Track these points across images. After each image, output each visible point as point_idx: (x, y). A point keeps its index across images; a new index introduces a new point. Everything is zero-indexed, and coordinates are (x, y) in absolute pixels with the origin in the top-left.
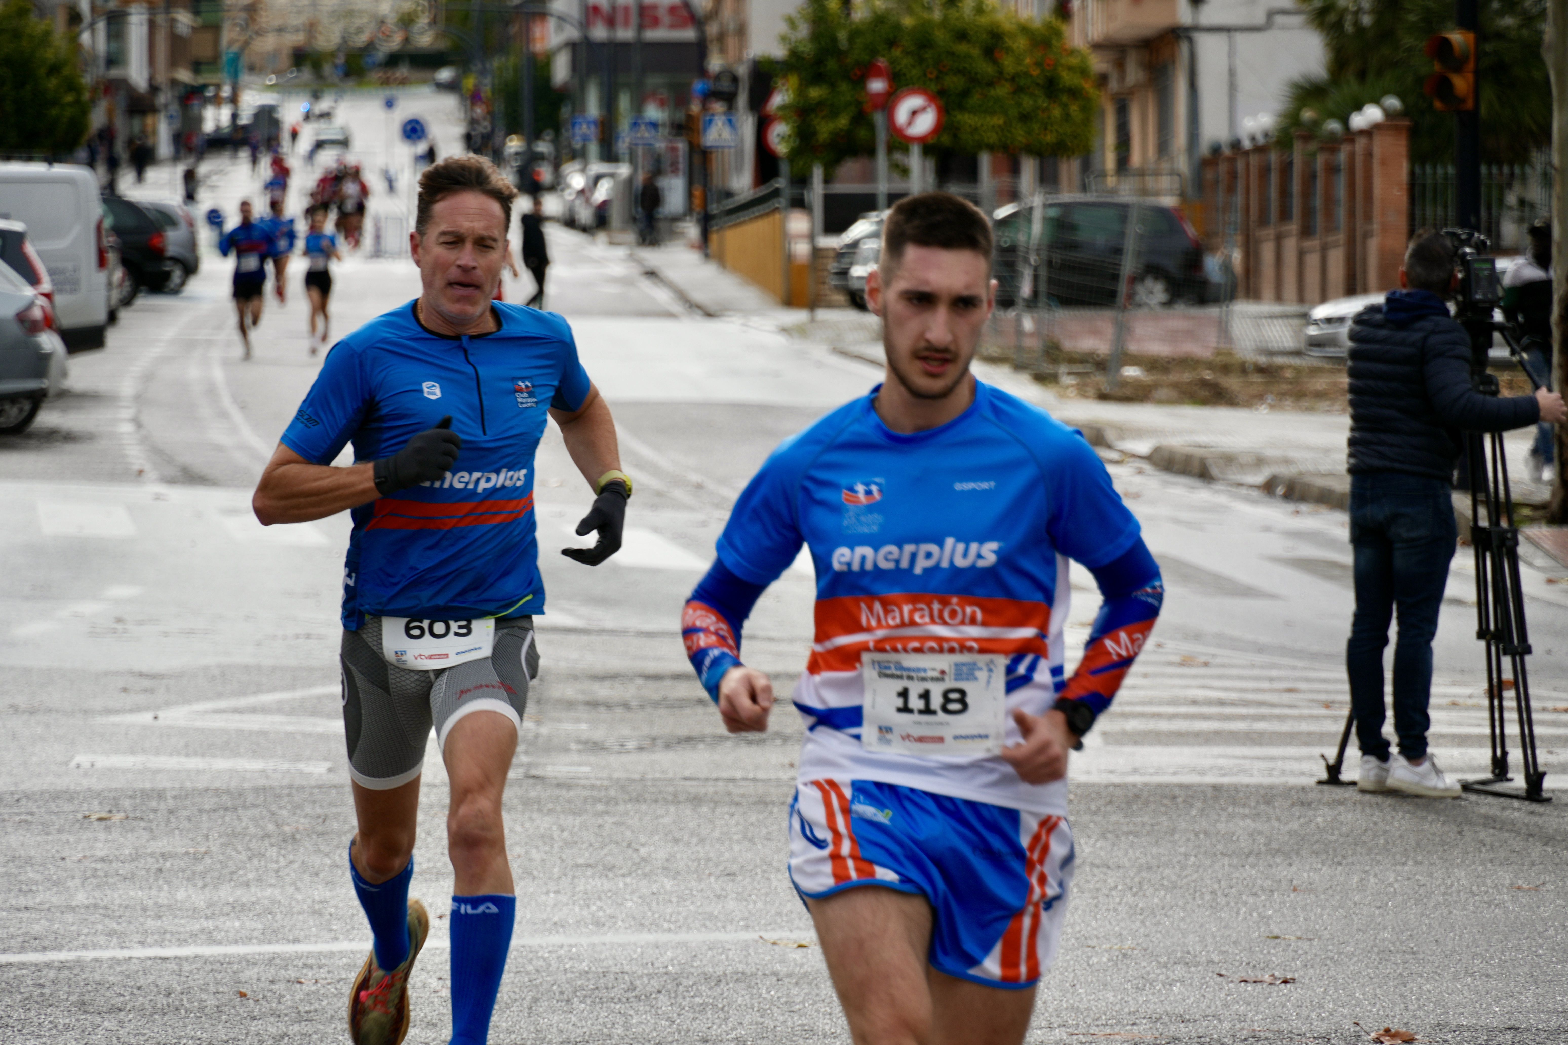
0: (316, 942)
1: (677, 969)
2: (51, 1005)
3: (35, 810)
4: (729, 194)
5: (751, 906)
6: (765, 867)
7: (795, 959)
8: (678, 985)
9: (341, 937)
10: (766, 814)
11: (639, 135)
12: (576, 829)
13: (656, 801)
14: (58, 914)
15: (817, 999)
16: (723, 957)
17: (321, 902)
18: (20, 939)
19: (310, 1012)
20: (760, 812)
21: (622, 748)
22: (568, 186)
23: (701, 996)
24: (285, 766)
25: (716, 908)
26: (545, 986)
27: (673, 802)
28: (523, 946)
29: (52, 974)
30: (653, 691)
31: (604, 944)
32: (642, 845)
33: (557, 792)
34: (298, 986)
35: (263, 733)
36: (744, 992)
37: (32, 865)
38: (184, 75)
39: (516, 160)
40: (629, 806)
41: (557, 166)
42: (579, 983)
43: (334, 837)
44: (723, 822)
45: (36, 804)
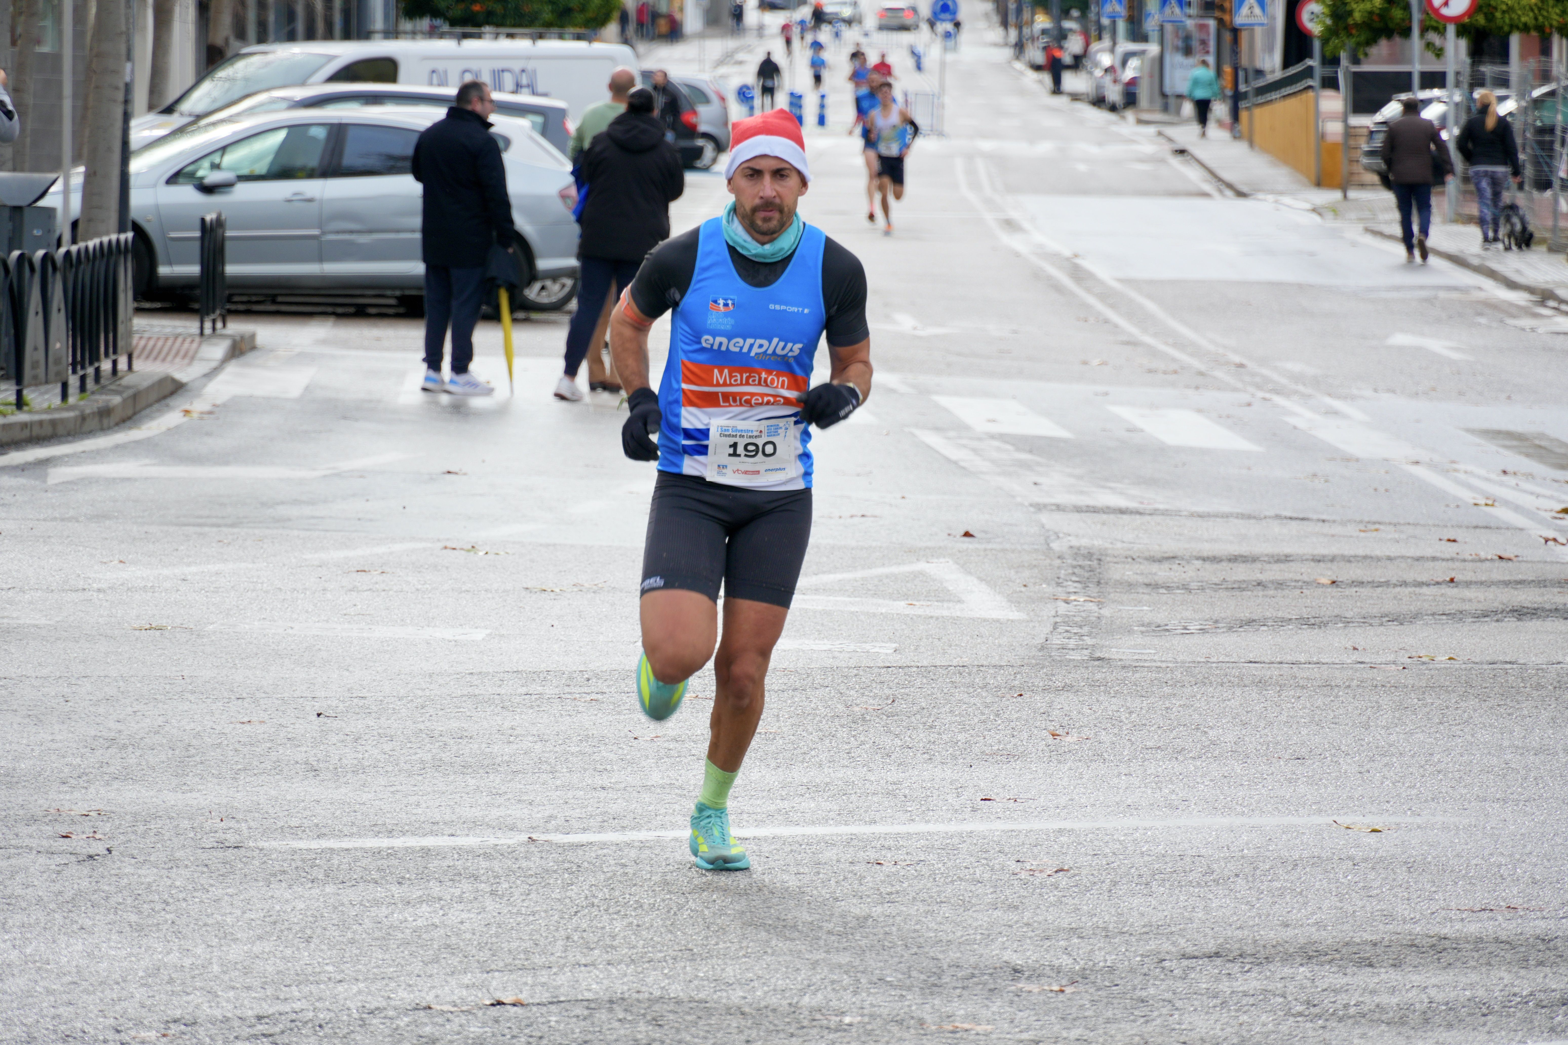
0: (892, 823)
1: (1253, 852)
2: (635, 885)
3: (605, 690)
4: (1259, 73)
5: (1322, 790)
6: (1333, 751)
7: (1369, 844)
8: (1255, 869)
9: (917, 818)
10: (1332, 698)
11: (1169, 13)
12: (1144, 712)
13: (1222, 684)
14: (635, 794)
15: (1395, 883)
16: (1298, 841)
17: (895, 784)
18: (599, 819)
19: (891, 893)
20: (1326, 696)
21: (1186, 631)
22: (1096, 65)
23: (1278, 879)
24: (852, 646)
25: (1287, 792)
26: (1123, 869)
27: (1238, 685)
28: (1098, 829)
29: (633, 854)
30: (1212, 573)
31: (1180, 828)
32: (1212, 728)
33: (1123, 673)
34: (878, 867)
35: (828, 613)
36: (1320, 877)
37: (605, 744)
41: (1086, 42)
42: (1157, 866)
43: (904, 718)
44: (1289, 705)
45: (606, 683)
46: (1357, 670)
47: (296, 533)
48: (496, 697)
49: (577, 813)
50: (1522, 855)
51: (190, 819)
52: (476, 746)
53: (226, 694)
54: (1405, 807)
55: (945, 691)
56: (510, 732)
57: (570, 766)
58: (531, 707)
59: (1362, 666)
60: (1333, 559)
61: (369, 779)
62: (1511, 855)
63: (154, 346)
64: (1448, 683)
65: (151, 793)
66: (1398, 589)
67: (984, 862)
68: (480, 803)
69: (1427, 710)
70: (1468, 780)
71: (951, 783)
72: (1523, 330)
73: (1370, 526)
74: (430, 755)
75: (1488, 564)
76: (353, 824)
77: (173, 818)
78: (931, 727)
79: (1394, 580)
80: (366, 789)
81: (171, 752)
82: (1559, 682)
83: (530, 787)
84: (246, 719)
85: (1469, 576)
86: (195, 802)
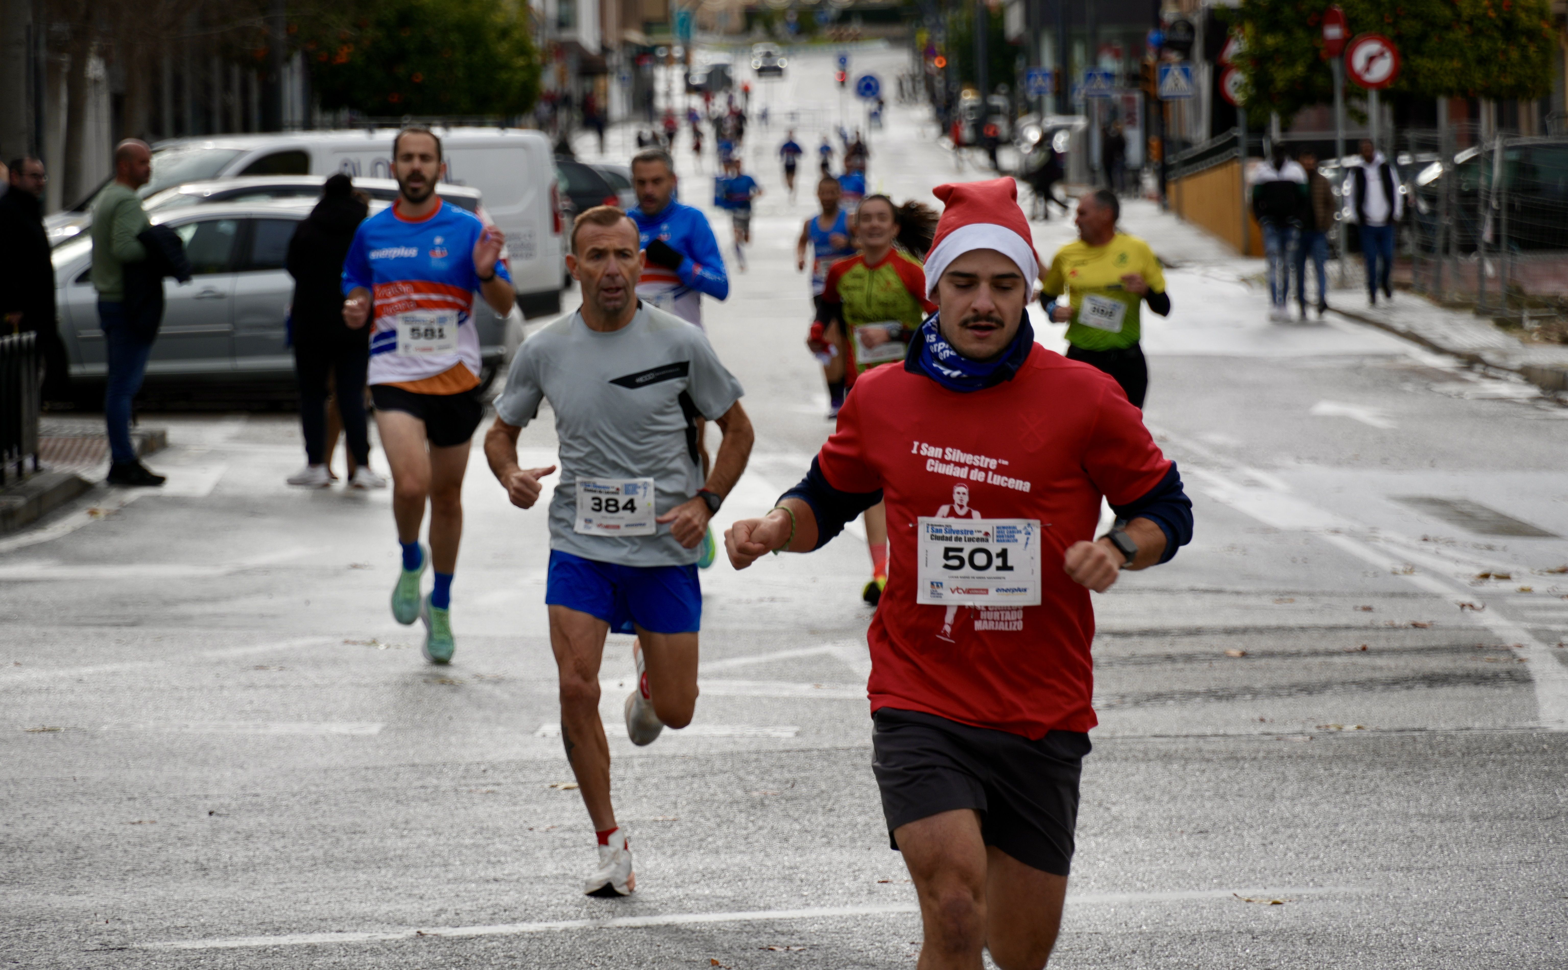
0: (787, 909)
1: (1151, 928)
3: (502, 781)
4: (1186, 144)
5: (1225, 863)
6: (1237, 824)
7: (1269, 917)
8: (1152, 945)
9: (812, 903)
10: (1237, 770)
11: (1095, 87)
13: (1126, 759)
14: (527, 885)
16: (1197, 916)
17: (791, 868)
18: (490, 911)
20: (1231, 768)
22: (1024, 139)
23: (1176, 955)
24: (753, 731)
25: (1189, 866)
27: (1143, 760)
29: (523, 945)
31: (1077, 905)
32: (1114, 804)
34: (770, 953)
35: (729, 698)
36: (1219, 951)
37: (500, 836)
38: (636, 36)
39: (971, 115)
40: (1099, 765)
41: (1012, 121)
43: (803, 801)
44: (1194, 779)
45: (503, 775)
46: (1263, 742)
47: (196, 631)
48: (391, 791)
49: (468, 906)
50: (1423, 924)
51: (75, 922)
52: (369, 841)
53: (117, 795)
54: (1308, 878)
55: (846, 773)
56: (403, 826)
57: (463, 858)
58: (426, 800)
59: (1268, 738)
60: (1245, 630)
61: (259, 877)
62: (1412, 925)
63: (63, 448)
64: (1355, 752)
65: (38, 897)
66: (1309, 660)
67: (877, 944)
68: (370, 897)
69: (1334, 779)
70: (1373, 849)
71: (849, 866)
72: (1450, 396)
73: (1284, 596)
74: (321, 851)
75: (1401, 633)
76: (240, 922)
77: (57, 921)
78: (831, 810)
79: (1305, 650)
80: (256, 887)
81: (59, 855)
82: (1468, 748)
83: (421, 881)
84: (136, 820)
85: (1382, 644)
86: (81, 904)
